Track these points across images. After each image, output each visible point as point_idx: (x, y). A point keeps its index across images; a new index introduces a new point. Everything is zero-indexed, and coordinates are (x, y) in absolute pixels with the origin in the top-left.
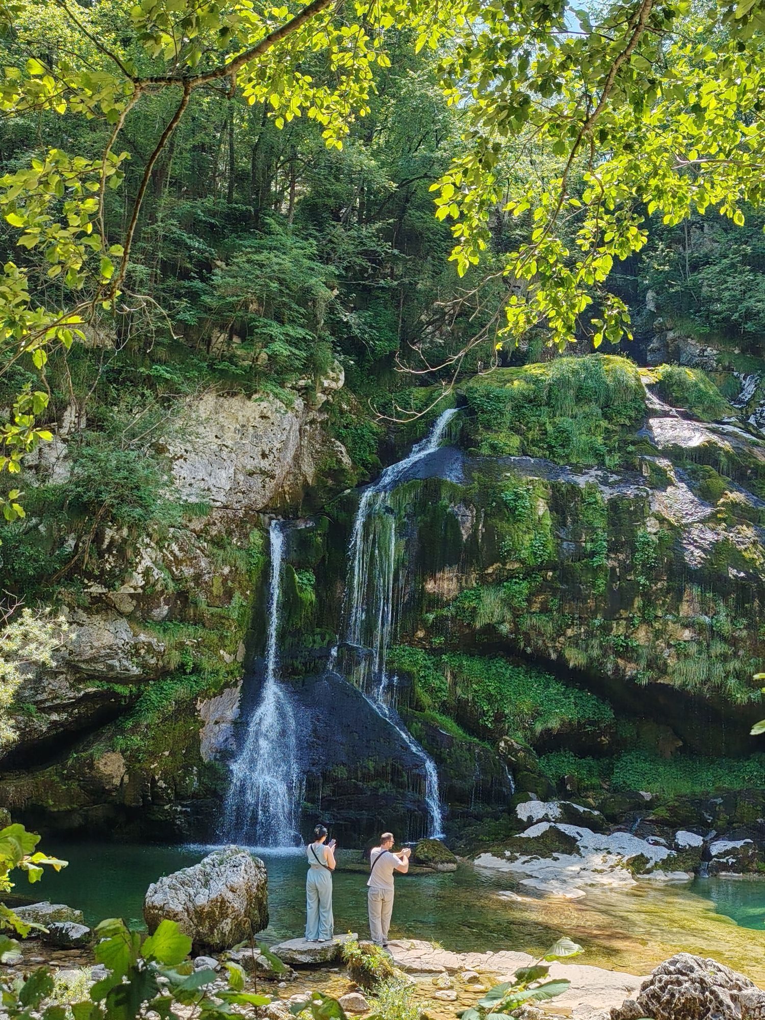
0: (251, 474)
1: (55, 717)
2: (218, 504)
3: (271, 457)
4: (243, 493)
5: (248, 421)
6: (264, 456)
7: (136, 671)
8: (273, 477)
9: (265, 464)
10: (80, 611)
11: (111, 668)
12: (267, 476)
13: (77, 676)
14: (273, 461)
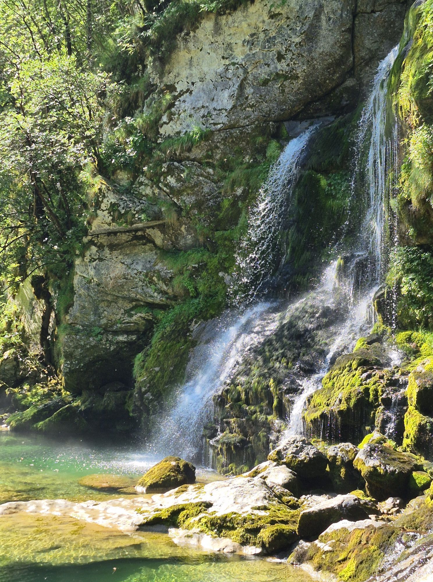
0: (265, 83)
1: (122, 338)
2: (219, 126)
3: (289, 56)
4: (253, 106)
5: (257, 28)
6: (280, 57)
7: (158, 297)
8: (295, 77)
9: (282, 66)
10: (107, 249)
12: (286, 78)
13: (134, 303)
14: (291, 59)
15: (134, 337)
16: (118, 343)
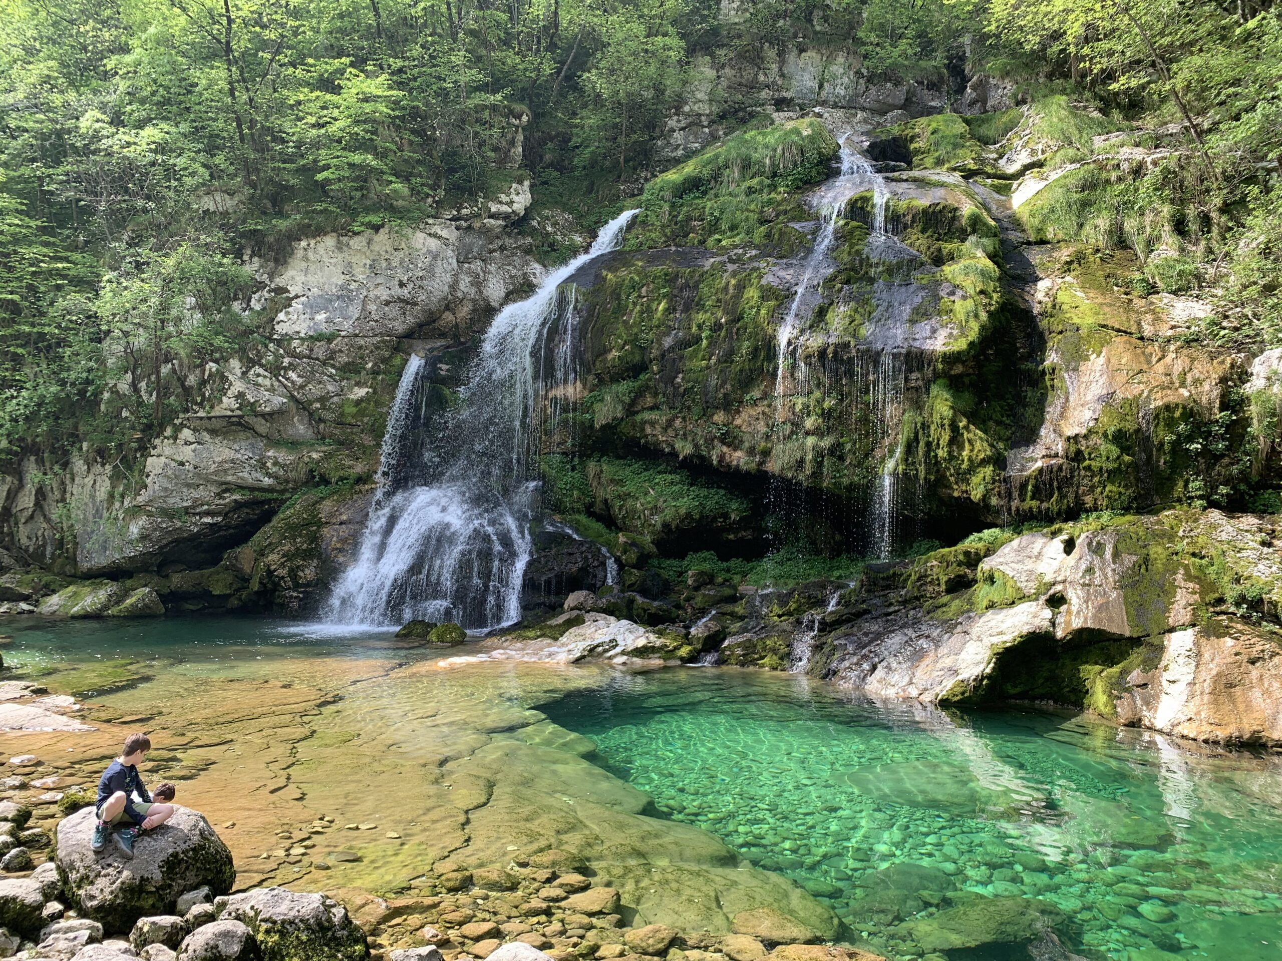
0: (387, 303)
1: (208, 520)
2: (343, 333)
3: (411, 285)
4: (377, 321)
5: (380, 255)
6: (402, 285)
7: (267, 481)
8: (416, 304)
9: (405, 292)
10: (205, 433)
11: (242, 478)
12: (408, 303)
13: (224, 487)
14: (413, 289)
15: (220, 519)
16: (203, 524)
